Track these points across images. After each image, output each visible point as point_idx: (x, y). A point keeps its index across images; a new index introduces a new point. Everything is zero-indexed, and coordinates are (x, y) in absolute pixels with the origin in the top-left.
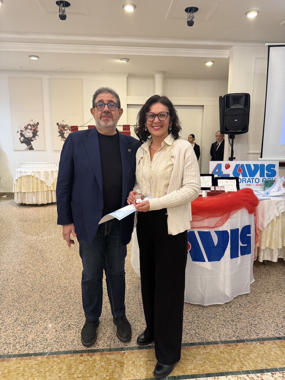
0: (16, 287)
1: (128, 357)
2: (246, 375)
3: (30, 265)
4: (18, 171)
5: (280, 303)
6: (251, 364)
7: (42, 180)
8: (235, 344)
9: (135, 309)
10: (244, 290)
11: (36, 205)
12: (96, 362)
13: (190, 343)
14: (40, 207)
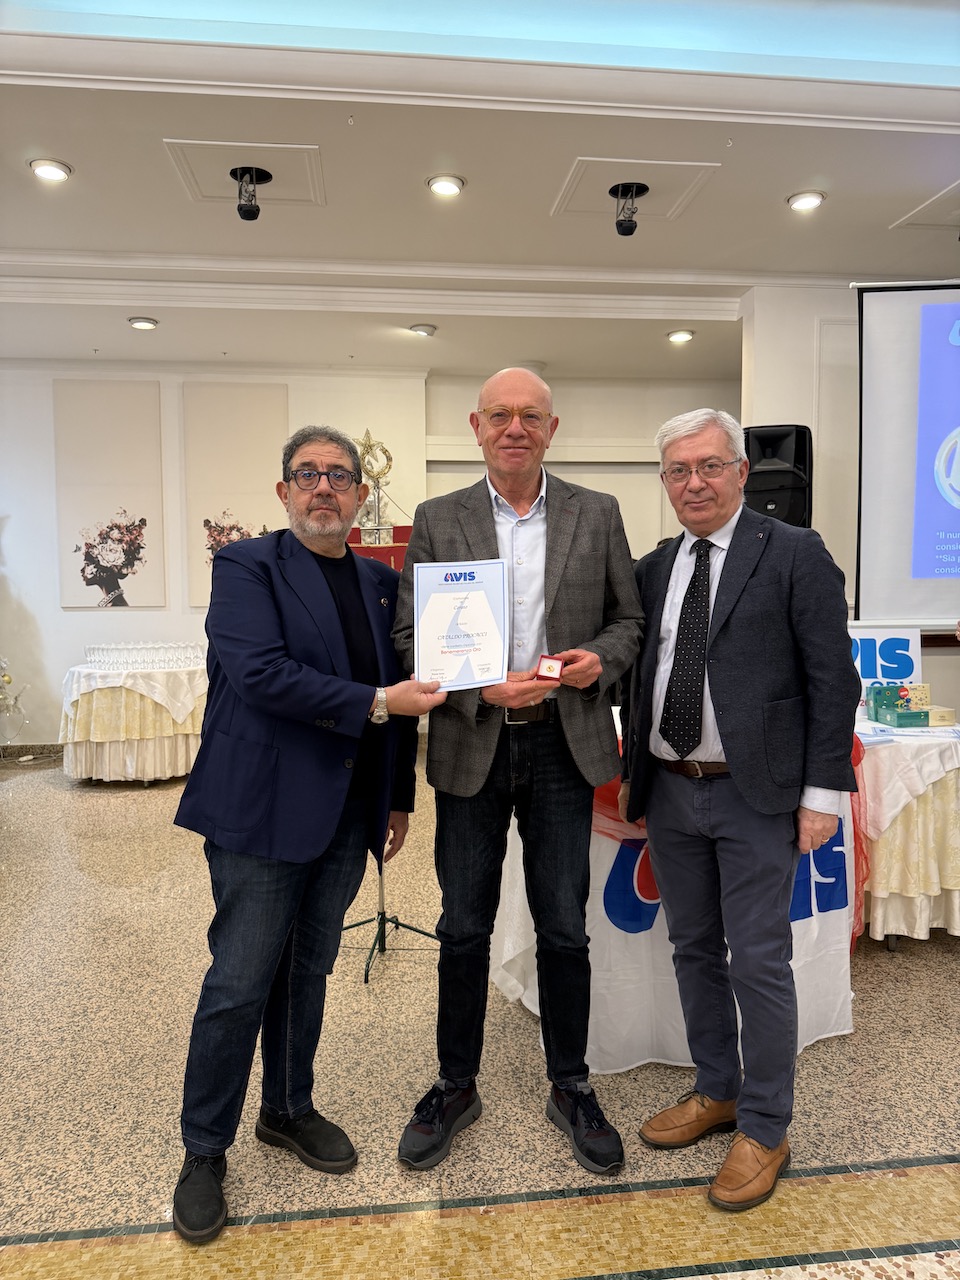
0: (117, 1031)
1: (499, 1223)
2: (860, 1261)
3: (148, 969)
4: (79, 673)
5: (947, 1060)
6: (873, 1230)
7: (159, 702)
8: (821, 1177)
9: (502, 1088)
10: (833, 1022)
11: (136, 785)
12: (404, 1238)
13: (683, 1180)
14: (148, 791)
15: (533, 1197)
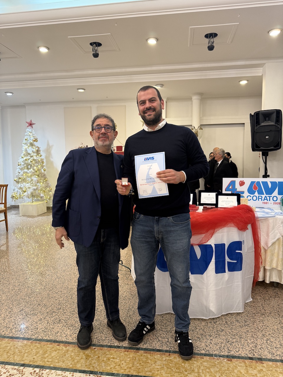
5: (271, 326)
8: (202, 356)
10: (235, 308)
12: (68, 352)
15: (110, 347)
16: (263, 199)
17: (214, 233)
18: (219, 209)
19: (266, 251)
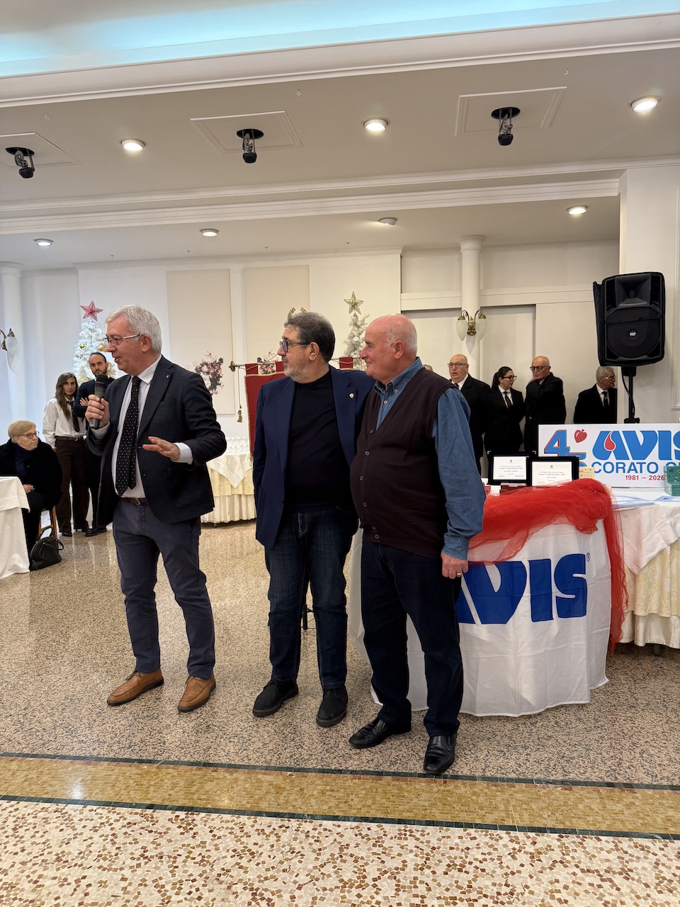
1: (295, 781)
2: (505, 832)
5: (650, 727)
7: (222, 474)
8: (511, 783)
10: (572, 694)
11: (209, 525)
12: (237, 782)
14: (215, 530)
15: (322, 771)
16: (627, 468)
17: (527, 537)
18: (534, 489)
19: (635, 577)
